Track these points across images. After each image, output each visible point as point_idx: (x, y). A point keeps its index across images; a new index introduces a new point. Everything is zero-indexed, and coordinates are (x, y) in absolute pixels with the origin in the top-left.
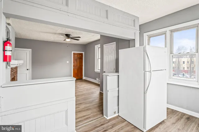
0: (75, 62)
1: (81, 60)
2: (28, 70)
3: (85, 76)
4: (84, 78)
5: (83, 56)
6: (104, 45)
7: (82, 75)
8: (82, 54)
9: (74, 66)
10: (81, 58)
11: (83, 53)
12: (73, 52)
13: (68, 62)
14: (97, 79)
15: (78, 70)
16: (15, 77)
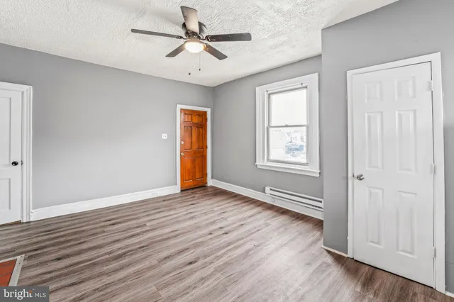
0: (187, 136)
1: (201, 130)
2: (15, 164)
3: (212, 178)
4: (211, 182)
5: (206, 120)
6: (352, 72)
7: (204, 175)
8: (205, 113)
9: (183, 148)
10: (201, 126)
11: (208, 110)
12: (179, 107)
13: (164, 136)
14: (267, 189)
15: (193, 161)
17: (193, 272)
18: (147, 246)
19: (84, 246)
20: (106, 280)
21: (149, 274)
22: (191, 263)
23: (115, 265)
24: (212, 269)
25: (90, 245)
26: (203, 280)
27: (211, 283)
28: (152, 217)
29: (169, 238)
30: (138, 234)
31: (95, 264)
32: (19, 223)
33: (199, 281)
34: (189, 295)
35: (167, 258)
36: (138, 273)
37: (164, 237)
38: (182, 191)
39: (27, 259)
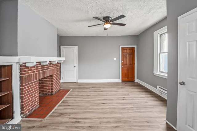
0: (124, 59)
1: (131, 56)
2: (75, 67)
3: (137, 78)
4: (136, 80)
6: (179, 18)
7: (133, 77)
9: (123, 64)
10: (132, 54)
11: (135, 47)
12: (121, 47)
13: (115, 59)
14: (158, 87)
15: (128, 70)
16: (52, 75)
17: (102, 106)
18: (97, 95)
19: (83, 91)
20: (82, 99)
21: (92, 102)
23: (86, 97)
24: (108, 108)
25: (85, 91)
26: (103, 109)
27: (104, 110)
28: (105, 88)
29: (104, 95)
30: (97, 92)
31: (82, 95)
32: (76, 82)
33: (101, 109)
36: (89, 101)
38: (122, 82)
39: (72, 90)
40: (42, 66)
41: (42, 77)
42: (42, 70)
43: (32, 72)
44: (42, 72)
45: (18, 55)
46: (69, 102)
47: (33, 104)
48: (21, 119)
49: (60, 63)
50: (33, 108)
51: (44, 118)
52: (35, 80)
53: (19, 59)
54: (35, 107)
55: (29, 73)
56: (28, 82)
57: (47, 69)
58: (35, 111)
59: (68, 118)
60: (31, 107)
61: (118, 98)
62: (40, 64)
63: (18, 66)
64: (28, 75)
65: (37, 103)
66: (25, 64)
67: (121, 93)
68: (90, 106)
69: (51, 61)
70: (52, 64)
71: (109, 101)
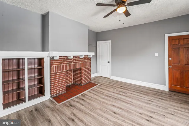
0: (174, 54)
2: (108, 62)
9: (171, 63)
12: (167, 36)
13: (157, 55)
15: (182, 73)
16: (81, 68)
17: (110, 115)
18: (116, 99)
22: (115, 113)
24: (114, 121)
26: (107, 119)
28: (135, 93)
31: (102, 94)
33: (106, 118)
34: (98, 116)
35: (114, 106)
36: (104, 102)
37: (125, 101)
39: (99, 86)
40: (69, 60)
41: (69, 68)
42: (69, 63)
43: (59, 64)
44: (69, 65)
45: (50, 51)
46: (87, 96)
47: (60, 89)
48: (50, 98)
49: (90, 58)
50: (60, 93)
51: (59, 103)
52: (62, 70)
53: (49, 54)
54: (61, 92)
55: (56, 64)
56: (55, 71)
57: (75, 62)
58: (61, 95)
59: (71, 112)
60: (58, 92)
61: (141, 114)
62: (68, 58)
63: (49, 59)
64: (55, 66)
65: (64, 89)
66: (53, 57)
67: (153, 107)
68: (99, 109)
69: (79, 56)
70: (81, 59)
71: (124, 113)
